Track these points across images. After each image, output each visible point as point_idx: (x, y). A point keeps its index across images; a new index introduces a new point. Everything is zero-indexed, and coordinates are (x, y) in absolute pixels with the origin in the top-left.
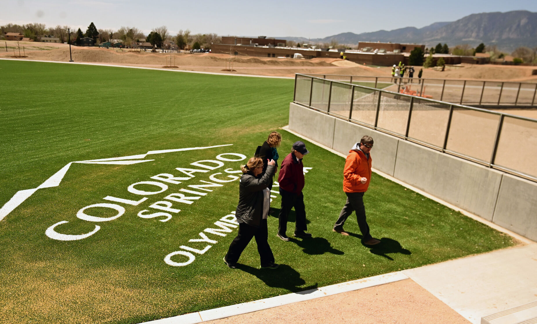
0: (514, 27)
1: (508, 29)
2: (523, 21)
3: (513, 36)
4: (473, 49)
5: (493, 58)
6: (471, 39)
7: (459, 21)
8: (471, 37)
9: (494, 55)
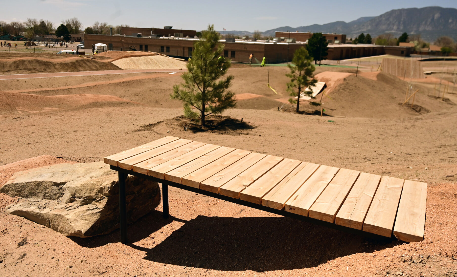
0: (429, 20)
1: (424, 23)
2: (437, 16)
3: (429, 28)
4: (396, 38)
5: (418, 47)
6: (393, 31)
7: (381, 16)
8: (393, 29)
9: (418, 44)
